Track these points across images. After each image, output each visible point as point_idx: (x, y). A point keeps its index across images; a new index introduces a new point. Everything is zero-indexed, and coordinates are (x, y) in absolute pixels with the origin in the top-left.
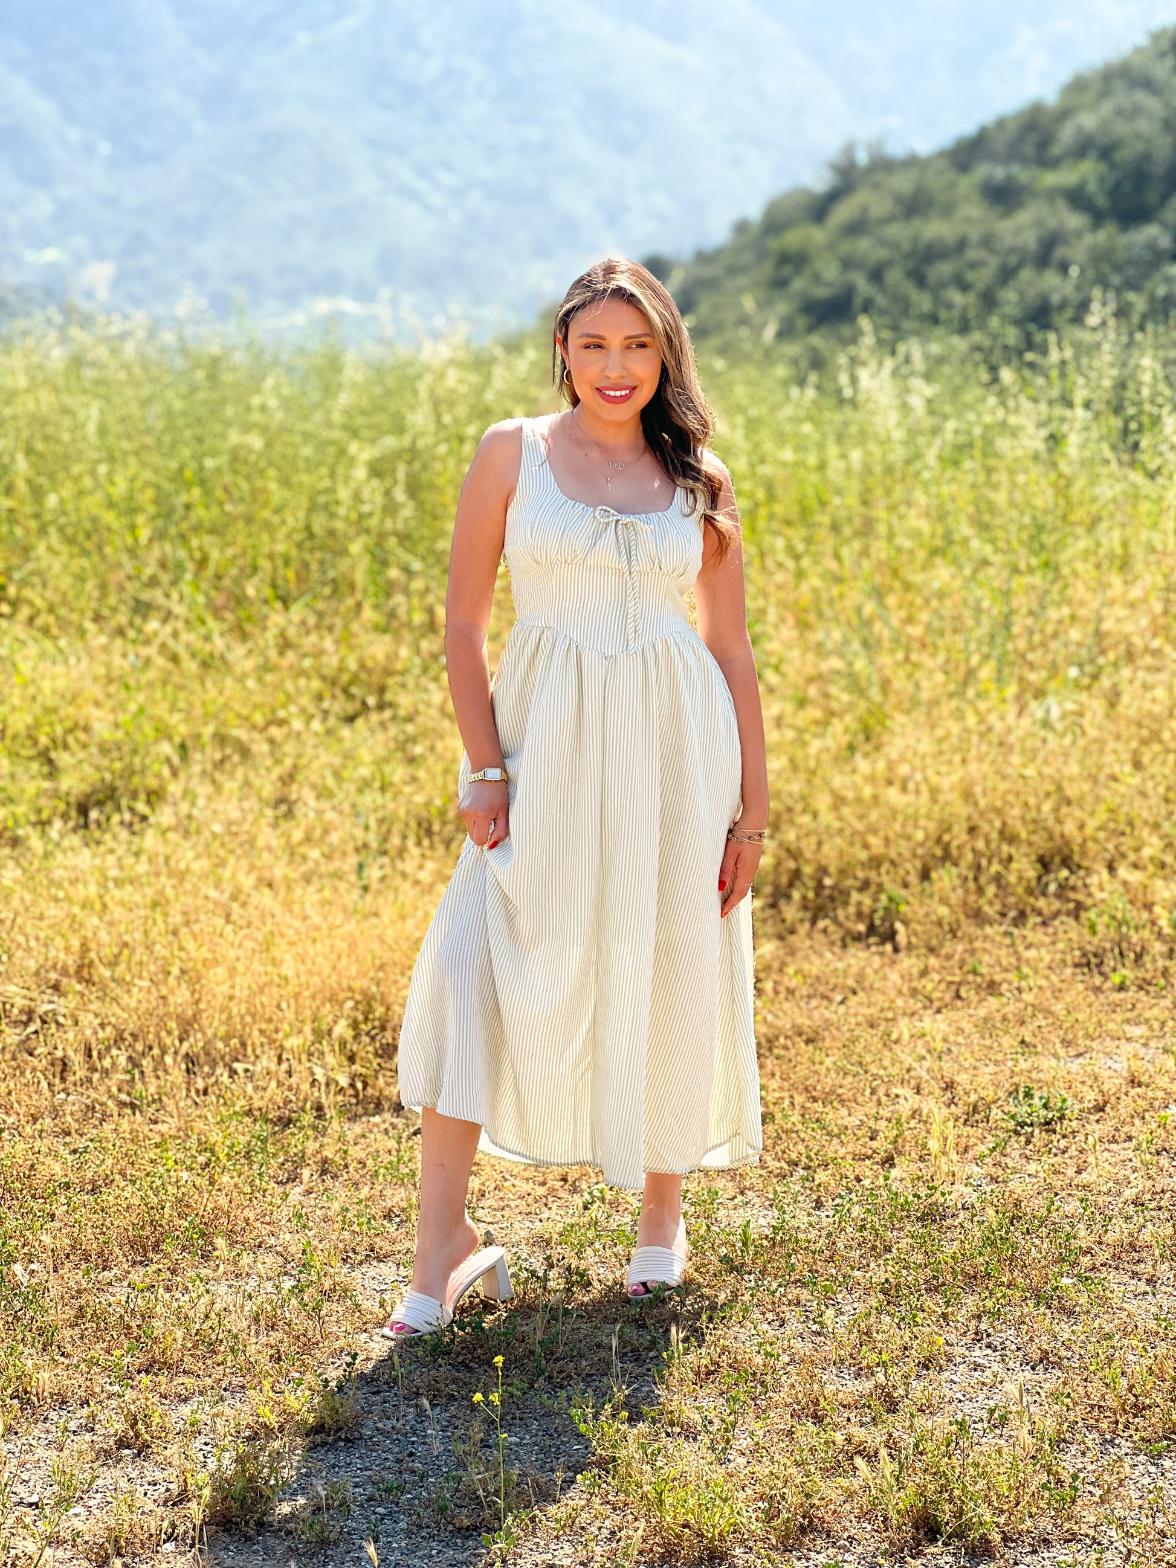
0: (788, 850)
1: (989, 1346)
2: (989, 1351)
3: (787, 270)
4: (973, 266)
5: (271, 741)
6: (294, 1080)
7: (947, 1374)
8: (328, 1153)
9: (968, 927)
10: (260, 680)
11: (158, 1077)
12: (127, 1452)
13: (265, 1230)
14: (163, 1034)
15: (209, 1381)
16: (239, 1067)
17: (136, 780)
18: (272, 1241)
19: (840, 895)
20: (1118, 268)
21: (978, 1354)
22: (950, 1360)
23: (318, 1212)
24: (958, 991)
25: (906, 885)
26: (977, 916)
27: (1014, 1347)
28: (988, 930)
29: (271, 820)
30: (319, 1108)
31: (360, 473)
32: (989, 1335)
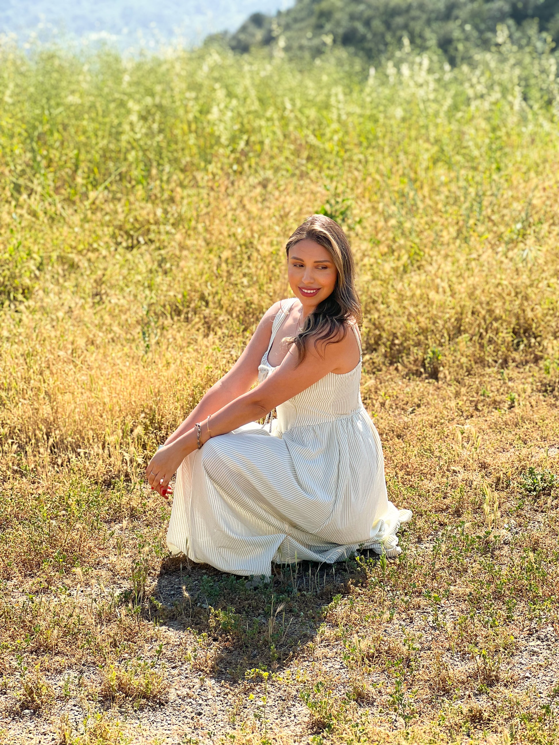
0: (374, 324)
1: (538, 638)
2: (539, 642)
3: (323, 20)
4: (414, 19)
5: (89, 260)
6: (112, 459)
7: (517, 658)
8: (134, 504)
9: (477, 369)
10: (82, 227)
11: (35, 456)
12: (27, 711)
13: (101, 553)
14: (37, 432)
15: (74, 660)
16: (81, 451)
17: (17, 281)
18: (105, 561)
19: (405, 350)
20: (483, 21)
21: (533, 643)
22: (517, 649)
23: (131, 542)
24: (476, 406)
25: (441, 345)
26: (481, 361)
27: (553, 640)
28: (488, 370)
29: (91, 304)
30: (127, 475)
31: (134, 118)
32: (537, 631)
